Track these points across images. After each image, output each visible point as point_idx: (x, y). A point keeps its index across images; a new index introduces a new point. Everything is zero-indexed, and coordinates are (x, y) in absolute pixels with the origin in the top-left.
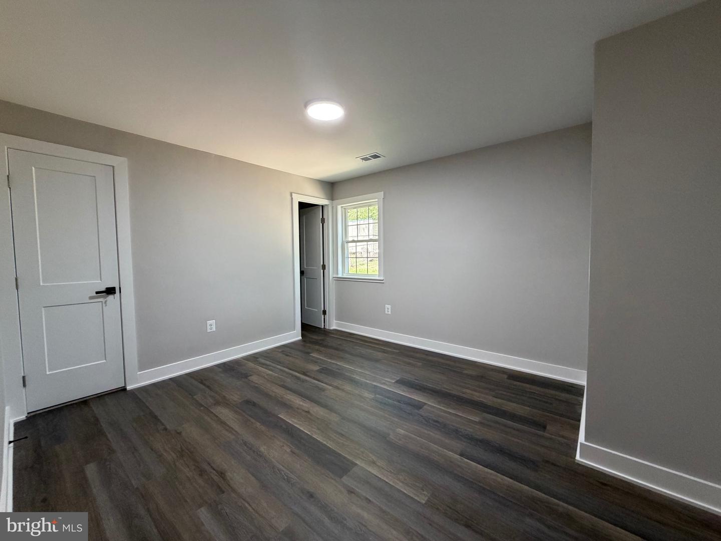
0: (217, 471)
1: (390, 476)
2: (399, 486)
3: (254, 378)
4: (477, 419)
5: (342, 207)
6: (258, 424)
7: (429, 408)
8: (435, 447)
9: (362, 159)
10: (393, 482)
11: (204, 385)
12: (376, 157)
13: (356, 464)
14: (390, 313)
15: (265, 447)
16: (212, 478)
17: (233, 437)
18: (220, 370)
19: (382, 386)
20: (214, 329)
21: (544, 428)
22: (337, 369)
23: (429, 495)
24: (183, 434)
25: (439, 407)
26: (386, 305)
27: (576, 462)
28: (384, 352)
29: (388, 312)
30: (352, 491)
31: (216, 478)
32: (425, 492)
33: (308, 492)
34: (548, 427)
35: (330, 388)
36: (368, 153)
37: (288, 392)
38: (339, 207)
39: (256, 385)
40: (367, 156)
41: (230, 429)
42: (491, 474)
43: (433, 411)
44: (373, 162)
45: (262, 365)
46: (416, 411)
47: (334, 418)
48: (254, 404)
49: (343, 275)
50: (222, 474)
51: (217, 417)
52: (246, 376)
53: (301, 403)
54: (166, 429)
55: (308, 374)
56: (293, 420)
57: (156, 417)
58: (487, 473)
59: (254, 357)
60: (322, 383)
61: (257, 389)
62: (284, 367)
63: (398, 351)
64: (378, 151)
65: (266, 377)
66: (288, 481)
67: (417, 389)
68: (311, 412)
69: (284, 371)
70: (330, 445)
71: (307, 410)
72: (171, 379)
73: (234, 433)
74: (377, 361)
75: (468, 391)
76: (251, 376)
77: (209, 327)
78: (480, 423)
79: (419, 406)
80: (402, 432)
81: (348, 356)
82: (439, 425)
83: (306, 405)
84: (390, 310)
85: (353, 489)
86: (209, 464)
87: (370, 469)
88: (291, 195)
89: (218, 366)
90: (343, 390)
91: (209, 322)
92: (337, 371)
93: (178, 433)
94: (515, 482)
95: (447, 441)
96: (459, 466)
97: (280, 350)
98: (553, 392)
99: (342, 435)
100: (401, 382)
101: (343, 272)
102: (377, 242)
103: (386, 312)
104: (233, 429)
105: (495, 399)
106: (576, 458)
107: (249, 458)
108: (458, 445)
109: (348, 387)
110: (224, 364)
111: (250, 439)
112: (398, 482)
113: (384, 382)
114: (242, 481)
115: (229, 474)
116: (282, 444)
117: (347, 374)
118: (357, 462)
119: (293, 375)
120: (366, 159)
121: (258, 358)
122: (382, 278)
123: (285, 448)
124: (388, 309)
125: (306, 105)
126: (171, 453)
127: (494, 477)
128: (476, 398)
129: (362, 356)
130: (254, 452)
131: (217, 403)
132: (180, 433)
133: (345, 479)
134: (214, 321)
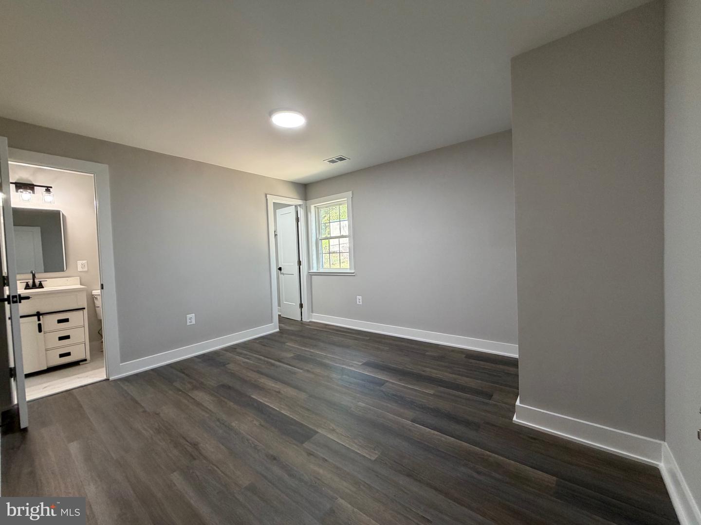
0: (191, 444)
1: (347, 440)
2: (355, 448)
3: (231, 366)
4: (432, 392)
5: (315, 206)
6: (232, 404)
7: (390, 385)
8: (391, 416)
9: (329, 161)
10: (349, 445)
11: (184, 373)
12: (341, 159)
13: (317, 432)
14: (361, 303)
15: (237, 422)
16: (185, 448)
17: (208, 415)
18: (200, 360)
19: (349, 368)
20: (194, 322)
21: (490, 396)
22: (311, 355)
23: (379, 454)
24: (162, 415)
25: (399, 383)
26: (358, 297)
27: (513, 422)
28: (356, 339)
29: (359, 302)
30: (311, 453)
31: (190, 449)
32: (376, 452)
33: (272, 456)
34: (494, 396)
35: (301, 371)
36: (334, 156)
37: (261, 376)
38: (312, 207)
39: (232, 372)
40: (333, 159)
41: (206, 409)
42: (437, 435)
43: (393, 387)
44: (340, 164)
45: (240, 354)
46: (378, 388)
47: (303, 396)
48: (229, 388)
49: (318, 270)
50: (195, 445)
51: (193, 399)
52: (224, 365)
53: (273, 385)
54: (145, 412)
55: (282, 360)
56: (264, 399)
57: (137, 402)
58: (434, 434)
59: (232, 348)
60: (294, 367)
61: (233, 375)
62: (260, 355)
63: (368, 338)
64: (342, 154)
65: (242, 364)
66: (255, 448)
67: (381, 370)
68: (282, 392)
69: (260, 359)
70: (296, 418)
71: (277, 390)
72: (153, 370)
73: (208, 411)
74: (348, 347)
75: (428, 369)
76: (228, 364)
77: (188, 321)
78: (433, 395)
79: (381, 383)
80: (363, 405)
81: (322, 344)
82: (397, 398)
83: (277, 386)
84: (361, 301)
85: (312, 451)
86: (184, 438)
87: (329, 436)
88: (266, 197)
89: (198, 357)
90: (313, 373)
91: (189, 316)
92: (310, 357)
93: (157, 414)
94: (458, 441)
95: (402, 410)
96: (410, 430)
97: (257, 341)
98: (501, 367)
99: (308, 410)
100: (367, 364)
101: (318, 268)
102: (348, 238)
103: (358, 303)
104: (207, 408)
105: (451, 375)
106: (513, 419)
107: (221, 431)
108: (410, 414)
109: (318, 370)
110: (204, 355)
111: (224, 417)
112: (354, 445)
113: (352, 364)
114: (213, 450)
115: (202, 445)
116: (252, 419)
117: (318, 359)
118: (319, 431)
119: (268, 362)
120: (333, 161)
121: (235, 349)
122: (353, 271)
123: (255, 422)
124: (359, 300)
125: (271, 113)
126: (149, 430)
127: (439, 437)
128: (434, 375)
129: (334, 344)
130: (226, 426)
131: (195, 388)
132: (158, 414)
133: (306, 445)
134: (194, 315)
